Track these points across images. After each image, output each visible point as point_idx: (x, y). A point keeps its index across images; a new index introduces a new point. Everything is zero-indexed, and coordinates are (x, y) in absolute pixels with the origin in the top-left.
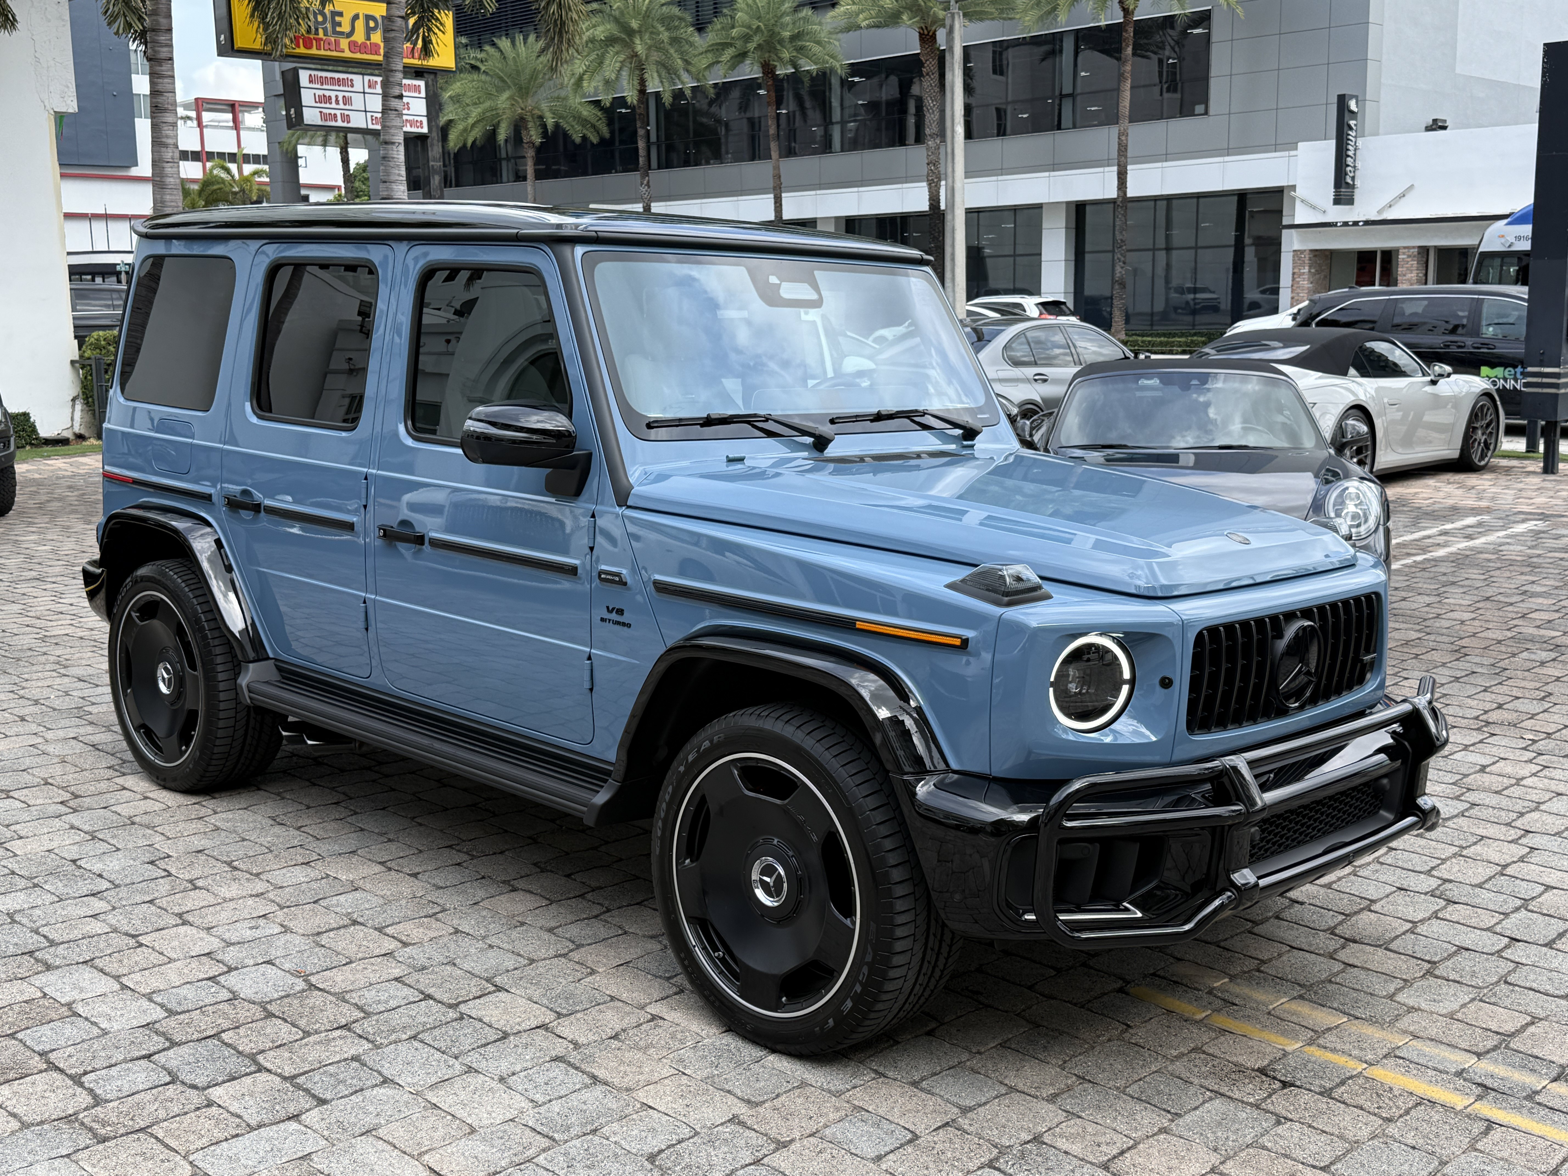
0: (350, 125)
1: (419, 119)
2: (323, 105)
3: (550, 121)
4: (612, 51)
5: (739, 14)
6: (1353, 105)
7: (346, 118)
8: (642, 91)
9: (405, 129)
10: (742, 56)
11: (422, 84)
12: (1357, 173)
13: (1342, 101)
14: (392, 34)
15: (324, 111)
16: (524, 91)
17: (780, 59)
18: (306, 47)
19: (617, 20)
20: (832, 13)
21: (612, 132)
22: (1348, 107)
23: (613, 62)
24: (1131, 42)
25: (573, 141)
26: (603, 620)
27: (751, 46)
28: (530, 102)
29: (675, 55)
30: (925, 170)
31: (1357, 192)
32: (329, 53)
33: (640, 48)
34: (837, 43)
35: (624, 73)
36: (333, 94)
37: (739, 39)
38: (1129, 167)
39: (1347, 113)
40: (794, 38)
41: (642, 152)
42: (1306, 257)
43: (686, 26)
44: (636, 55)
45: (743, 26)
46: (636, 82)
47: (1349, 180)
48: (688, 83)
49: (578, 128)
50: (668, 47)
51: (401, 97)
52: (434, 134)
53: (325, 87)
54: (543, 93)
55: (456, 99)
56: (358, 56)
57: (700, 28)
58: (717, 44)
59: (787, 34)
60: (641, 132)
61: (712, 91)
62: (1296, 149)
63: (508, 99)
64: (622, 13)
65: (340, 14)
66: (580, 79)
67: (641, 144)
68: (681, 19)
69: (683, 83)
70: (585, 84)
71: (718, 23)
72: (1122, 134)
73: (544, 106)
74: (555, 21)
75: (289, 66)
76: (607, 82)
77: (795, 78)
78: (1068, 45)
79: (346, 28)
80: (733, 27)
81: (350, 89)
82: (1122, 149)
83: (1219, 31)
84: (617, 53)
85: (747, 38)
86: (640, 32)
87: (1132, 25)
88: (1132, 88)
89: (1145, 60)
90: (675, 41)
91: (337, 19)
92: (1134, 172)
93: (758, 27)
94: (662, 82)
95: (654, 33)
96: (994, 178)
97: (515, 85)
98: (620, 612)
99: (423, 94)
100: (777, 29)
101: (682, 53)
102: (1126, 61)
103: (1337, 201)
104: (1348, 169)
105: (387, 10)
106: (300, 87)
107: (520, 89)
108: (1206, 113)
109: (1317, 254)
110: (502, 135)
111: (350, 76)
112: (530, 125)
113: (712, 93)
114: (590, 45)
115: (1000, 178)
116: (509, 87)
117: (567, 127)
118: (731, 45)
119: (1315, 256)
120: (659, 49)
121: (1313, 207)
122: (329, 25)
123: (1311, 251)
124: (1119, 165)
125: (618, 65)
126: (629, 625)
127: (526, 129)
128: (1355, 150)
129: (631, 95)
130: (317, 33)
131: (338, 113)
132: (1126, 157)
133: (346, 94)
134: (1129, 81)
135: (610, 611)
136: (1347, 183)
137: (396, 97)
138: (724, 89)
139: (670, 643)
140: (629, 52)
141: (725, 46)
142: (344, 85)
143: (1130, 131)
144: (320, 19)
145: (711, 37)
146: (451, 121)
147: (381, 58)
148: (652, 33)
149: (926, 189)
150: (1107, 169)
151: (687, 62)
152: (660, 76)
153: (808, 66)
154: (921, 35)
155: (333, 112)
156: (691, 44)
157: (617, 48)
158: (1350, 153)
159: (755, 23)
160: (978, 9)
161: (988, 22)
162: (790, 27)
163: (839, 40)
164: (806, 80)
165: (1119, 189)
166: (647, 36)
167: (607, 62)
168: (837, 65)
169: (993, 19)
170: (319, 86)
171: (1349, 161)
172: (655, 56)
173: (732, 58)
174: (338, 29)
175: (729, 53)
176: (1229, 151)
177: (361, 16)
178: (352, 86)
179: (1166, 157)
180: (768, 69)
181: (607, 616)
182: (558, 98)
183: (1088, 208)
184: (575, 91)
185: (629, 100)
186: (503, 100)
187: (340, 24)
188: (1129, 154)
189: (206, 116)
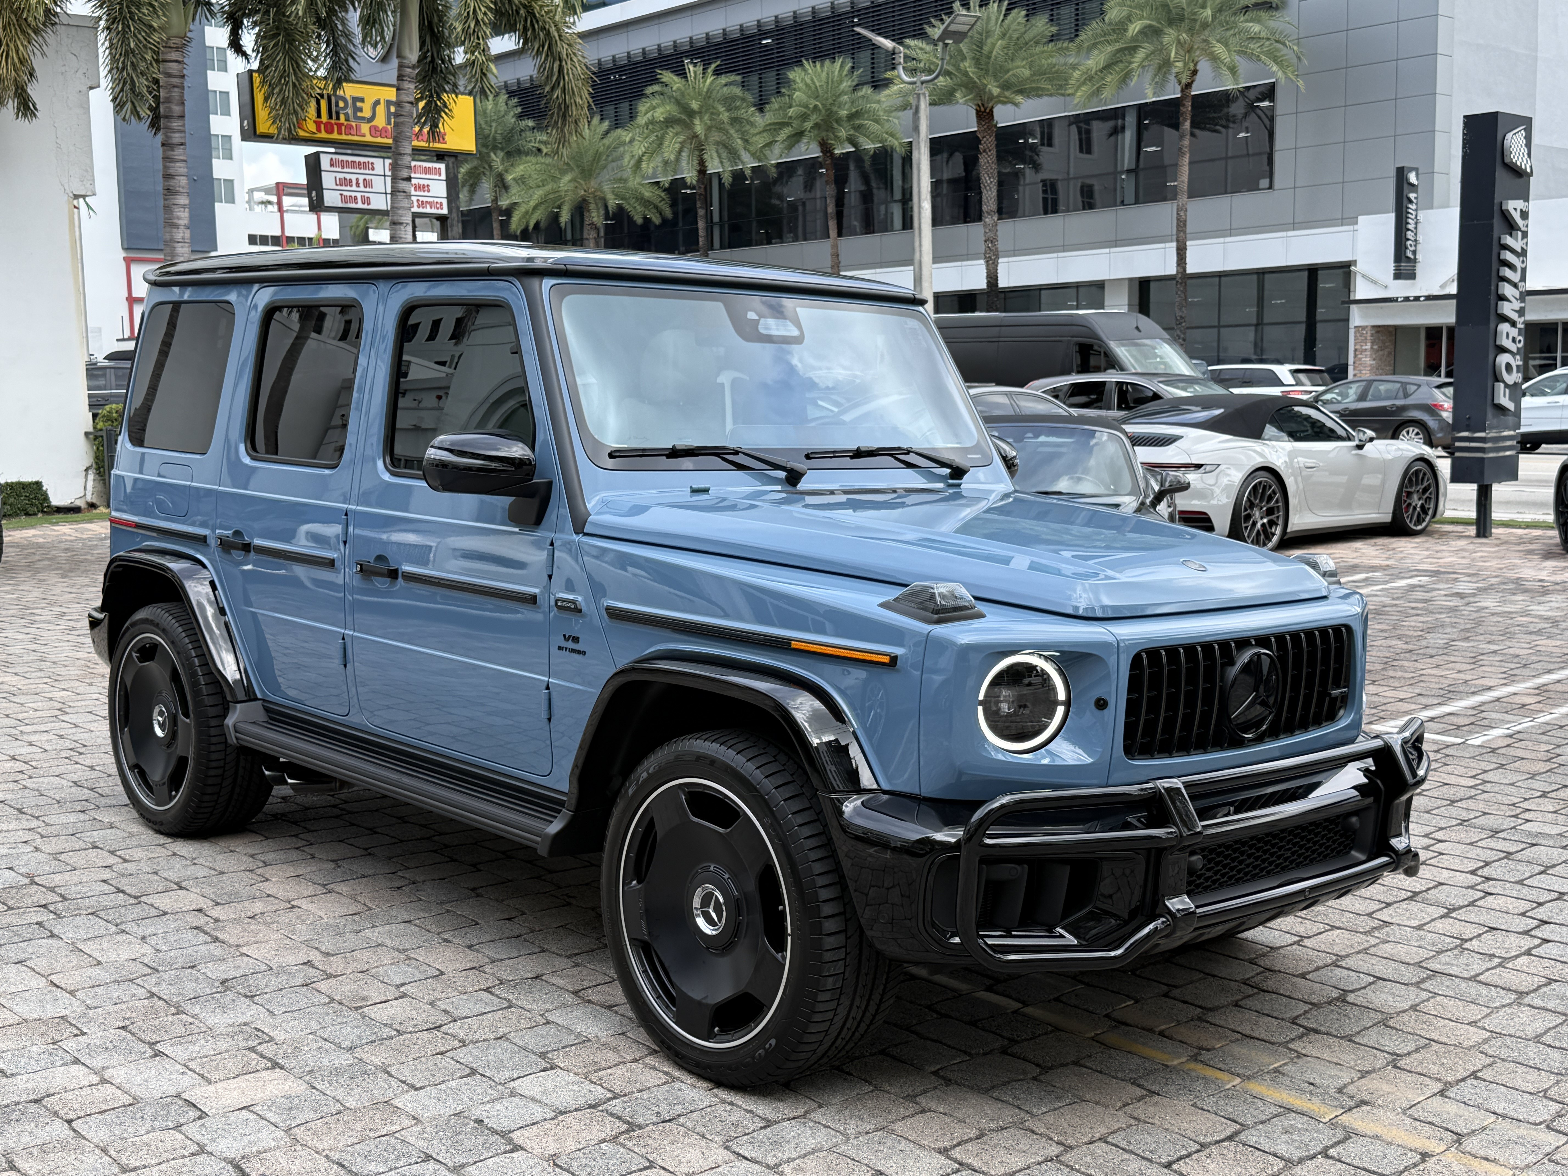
0: (370, 207)
1: (439, 200)
2: (343, 188)
3: (612, 202)
4: (671, 132)
5: (797, 93)
6: (1412, 178)
7: (366, 200)
8: (702, 171)
9: (413, 210)
10: (798, 136)
11: (442, 166)
12: (1419, 247)
13: (1401, 174)
14: (401, 119)
15: (345, 193)
16: (587, 173)
17: (837, 138)
18: (327, 131)
19: (678, 102)
20: (887, 92)
21: (675, 214)
22: (1407, 180)
23: (672, 144)
24: (1189, 116)
25: (635, 222)
26: (560, 648)
27: (808, 125)
28: (593, 184)
29: (735, 135)
30: (982, 248)
31: (1418, 265)
32: (350, 138)
33: (699, 128)
34: (896, 121)
35: (683, 154)
36: (354, 177)
37: (797, 118)
38: (1188, 243)
39: (1405, 186)
40: (852, 117)
41: (702, 233)
42: (1368, 334)
43: (748, 107)
44: (696, 136)
45: (800, 106)
46: (696, 162)
47: (1410, 255)
48: (749, 163)
49: (640, 208)
50: (728, 127)
51: (409, 179)
52: (454, 215)
53: (345, 170)
54: (606, 175)
55: (521, 180)
56: (379, 140)
57: (761, 107)
58: (774, 124)
59: (844, 113)
60: (701, 212)
61: (774, 170)
62: (1356, 223)
63: (570, 181)
64: (683, 94)
65: (362, 100)
66: (640, 161)
67: (701, 224)
68: (743, 99)
69: (743, 163)
70: (644, 165)
71: (775, 103)
72: (1181, 209)
73: (607, 188)
74: (560, 105)
75: (311, 150)
76: (666, 163)
77: (857, 156)
78: (1131, 120)
79: (367, 113)
80: (790, 107)
81: (371, 172)
82: (1181, 225)
83: (1283, 104)
84: (677, 134)
85: (804, 117)
86: (700, 112)
87: (1190, 99)
88: (1190, 163)
89: (1215, 134)
90: (735, 121)
91: (359, 104)
92: (1193, 247)
93: (816, 106)
94: (721, 162)
95: (715, 113)
96: (1055, 255)
97: (578, 166)
98: (576, 640)
99: (443, 177)
100: (835, 109)
101: (743, 133)
102: (1184, 136)
103: (1398, 276)
104: (1409, 243)
105: (397, 95)
106: (321, 171)
107: (583, 171)
108: (1271, 187)
109: (1380, 330)
110: (565, 217)
111: (371, 160)
112: (592, 206)
113: (773, 172)
114: (650, 127)
115: (1061, 254)
116: (572, 169)
117: (627, 207)
118: (787, 124)
119: (1378, 332)
120: (720, 130)
121: (1374, 282)
122: (350, 111)
123: (1373, 327)
124: (1178, 241)
125: (677, 146)
126: (584, 653)
127: (589, 211)
128: (1416, 223)
129: (689, 174)
130: (338, 118)
131: (359, 195)
132: (1185, 233)
133: (367, 177)
134: (1187, 156)
135: (566, 638)
136: (1408, 258)
137: (404, 179)
138: (787, 169)
139: (620, 667)
140: (688, 133)
141: (782, 125)
142: (365, 168)
143: (1188, 207)
144: (341, 104)
145: (769, 117)
146: (515, 204)
147: (390, 141)
148: (712, 114)
149: (984, 267)
150: (1168, 245)
151: (746, 141)
152: (719, 157)
153: (869, 146)
154: (978, 112)
155: (353, 194)
156: (752, 124)
157: (678, 128)
158: (1410, 227)
159: (813, 102)
160: (1034, 85)
161: (1046, 98)
162: (847, 106)
163: (898, 118)
164: (866, 158)
165: (1178, 265)
166: (706, 117)
167: (667, 143)
168: (896, 143)
169: (1051, 95)
170: (339, 170)
171: (1410, 235)
172: (715, 136)
173: (788, 137)
174: (359, 114)
175: (786, 132)
176: (1295, 226)
177: (382, 102)
178: (373, 169)
179: (1231, 232)
180: (826, 148)
181: (564, 644)
182: (621, 179)
183: (1153, 285)
184: (635, 172)
185: (688, 181)
186: (565, 182)
187: (361, 110)
188: (1188, 231)
189: (287, 201)
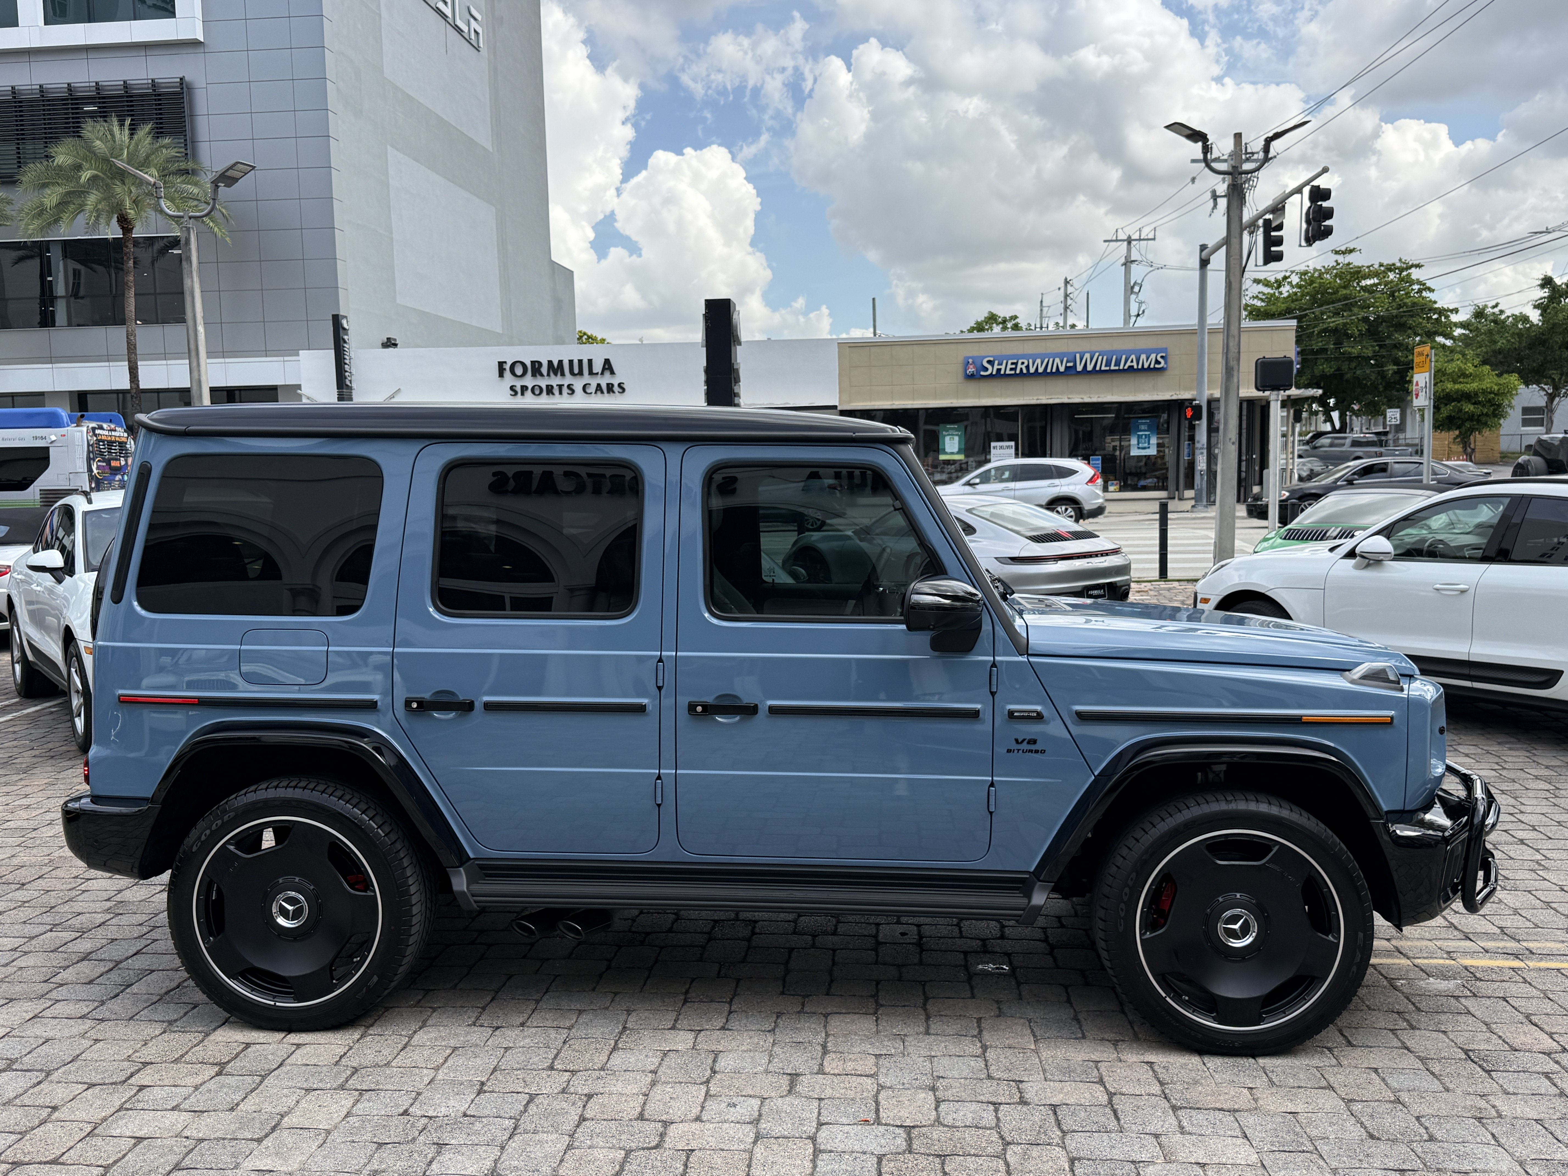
6: (345, 324)
12: (354, 377)
13: (336, 320)
22: (342, 325)
38: (139, 363)
39: (341, 331)
47: (348, 383)
62: (298, 355)
72: (130, 334)
82: (132, 347)
87: (131, 241)
88: (136, 295)
92: (144, 368)
102: (128, 272)
104: (347, 374)
124: (129, 361)
128: (351, 359)
132: (136, 355)
134: (133, 290)
136: (346, 385)
143: (137, 332)
150: (118, 363)
158: (346, 362)
165: (131, 382)
171: (347, 368)
179: (165, 356)
183: (89, 397)
188: (138, 352)
